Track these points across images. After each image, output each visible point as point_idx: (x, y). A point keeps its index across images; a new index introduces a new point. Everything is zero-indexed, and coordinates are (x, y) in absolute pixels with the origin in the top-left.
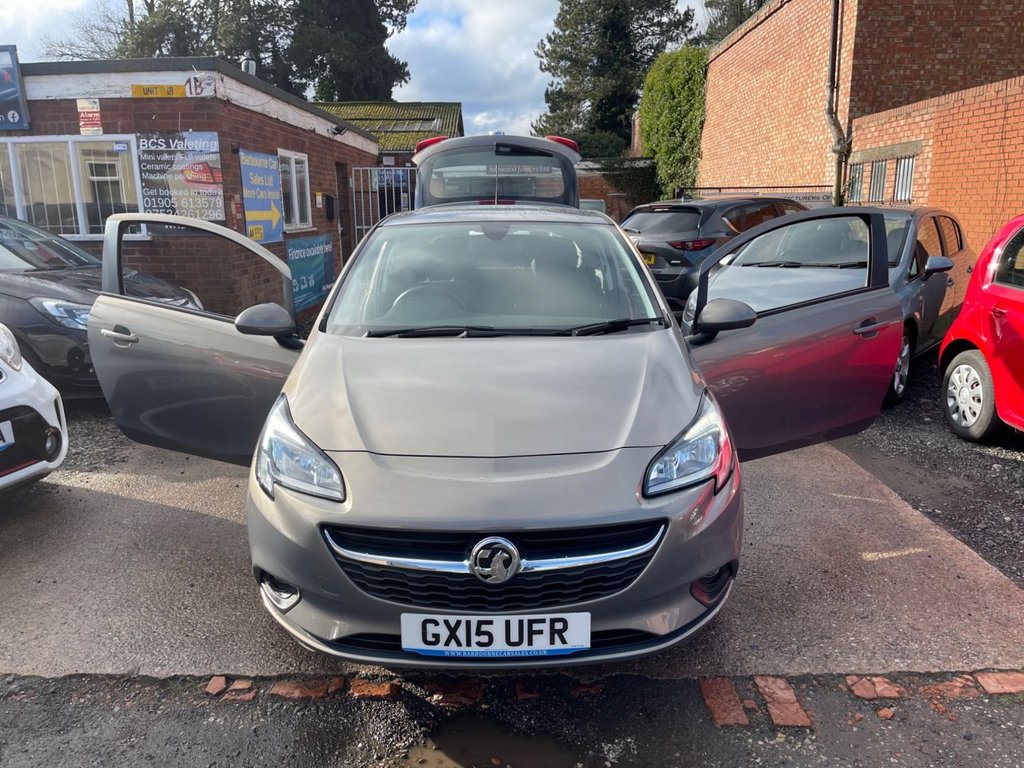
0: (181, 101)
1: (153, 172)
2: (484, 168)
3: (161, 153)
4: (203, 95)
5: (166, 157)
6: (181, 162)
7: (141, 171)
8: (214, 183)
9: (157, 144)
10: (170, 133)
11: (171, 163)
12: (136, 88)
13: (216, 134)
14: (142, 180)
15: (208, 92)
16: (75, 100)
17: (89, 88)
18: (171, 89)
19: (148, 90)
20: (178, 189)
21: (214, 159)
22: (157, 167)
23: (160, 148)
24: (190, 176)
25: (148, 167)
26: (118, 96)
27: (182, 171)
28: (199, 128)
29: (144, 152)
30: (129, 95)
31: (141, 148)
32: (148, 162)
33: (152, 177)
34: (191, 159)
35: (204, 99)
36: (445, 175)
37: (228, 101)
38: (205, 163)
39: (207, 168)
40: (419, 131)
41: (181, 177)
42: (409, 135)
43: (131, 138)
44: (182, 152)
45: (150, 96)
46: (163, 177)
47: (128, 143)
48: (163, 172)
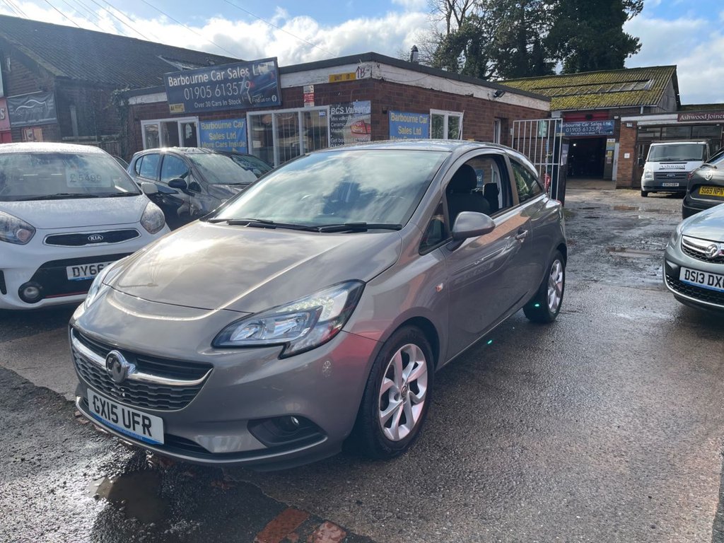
0: (353, 83)
1: (336, 128)
2: (676, 116)
3: (341, 116)
4: (365, 77)
5: (343, 118)
6: (351, 121)
7: (331, 128)
8: (367, 134)
9: (340, 111)
10: (346, 103)
11: (345, 122)
12: (331, 77)
13: (370, 102)
14: (331, 133)
15: (367, 76)
16: (302, 87)
17: (309, 79)
18: (348, 75)
19: (337, 77)
20: (347, 138)
21: (367, 118)
22: (339, 125)
23: (341, 113)
24: (355, 129)
25: (335, 125)
26: (322, 82)
27: (351, 127)
28: (362, 99)
29: (333, 116)
30: (328, 81)
31: (332, 113)
32: (335, 122)
33: (336, 131)
34: (356, 119)
35: (365, 80)
36: (639, 124)
37: (383, 79)
38: (363, 121)
39: (364, 124)
40: (631, 91)
41: (349, 131)
42: (622, 94)
43: (327, 107)
44: (351, 114)
45: (338, 81)
46: (341, 131)
47: (326, 111)
48: (341, 127)
